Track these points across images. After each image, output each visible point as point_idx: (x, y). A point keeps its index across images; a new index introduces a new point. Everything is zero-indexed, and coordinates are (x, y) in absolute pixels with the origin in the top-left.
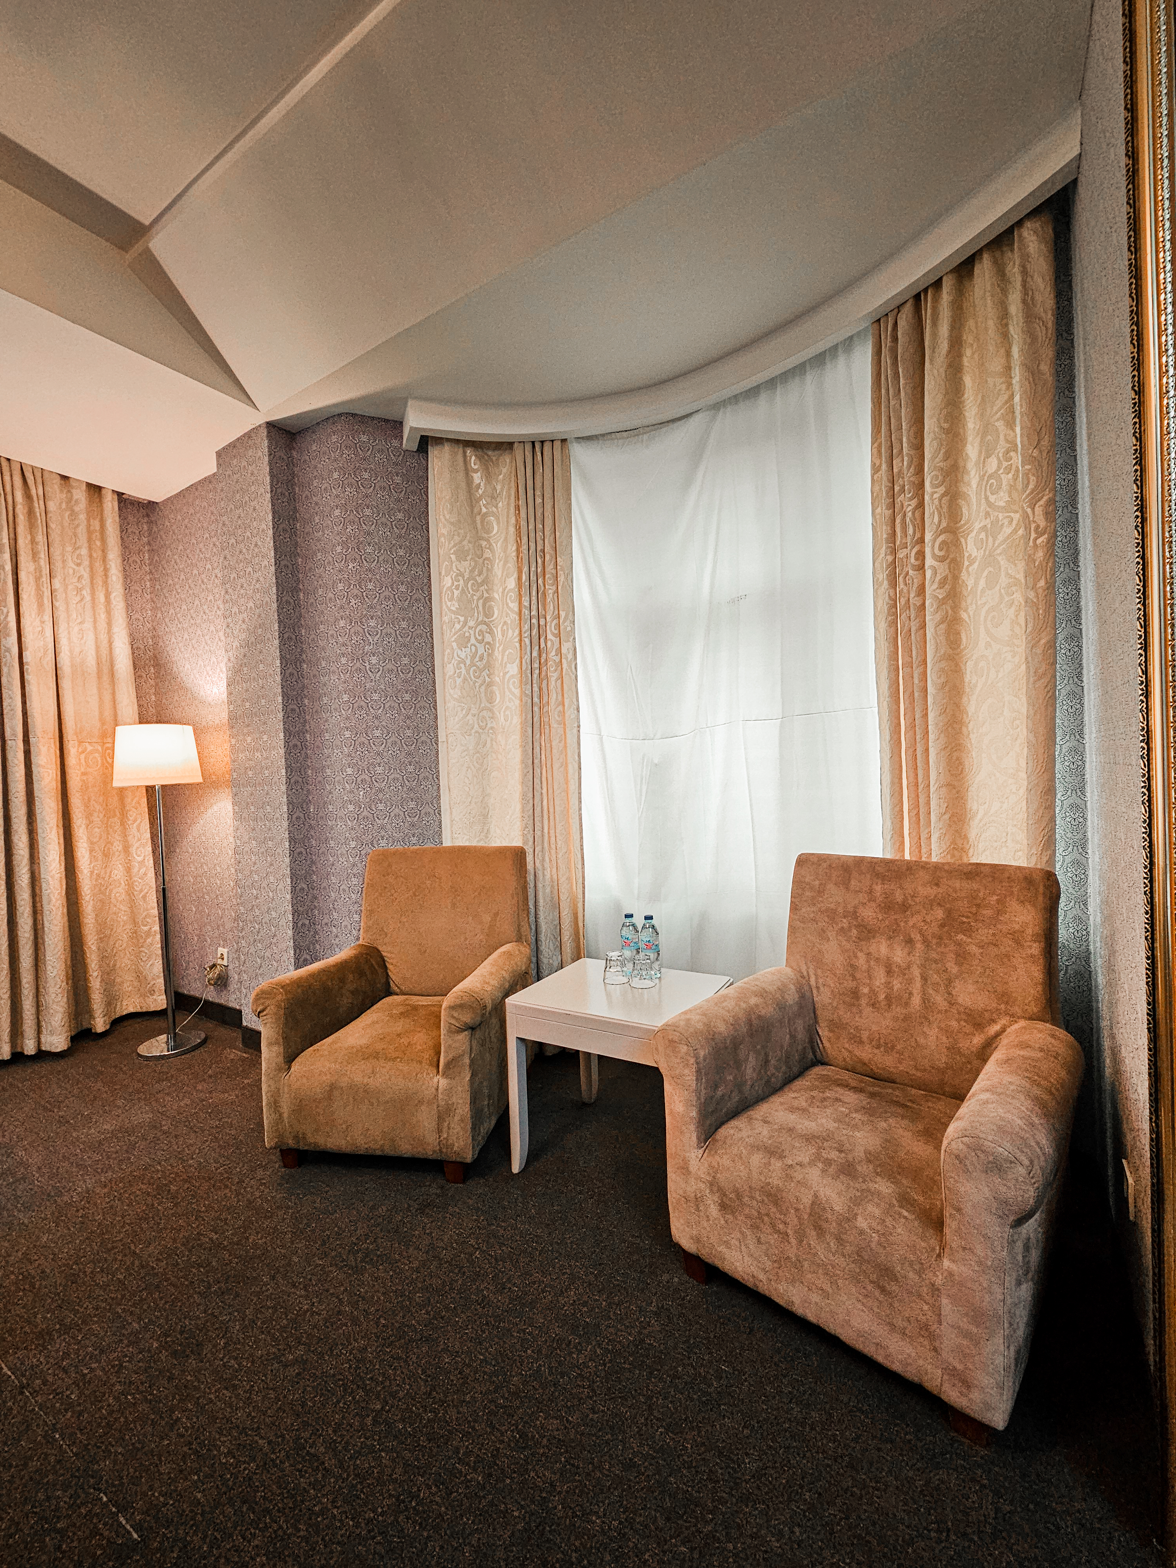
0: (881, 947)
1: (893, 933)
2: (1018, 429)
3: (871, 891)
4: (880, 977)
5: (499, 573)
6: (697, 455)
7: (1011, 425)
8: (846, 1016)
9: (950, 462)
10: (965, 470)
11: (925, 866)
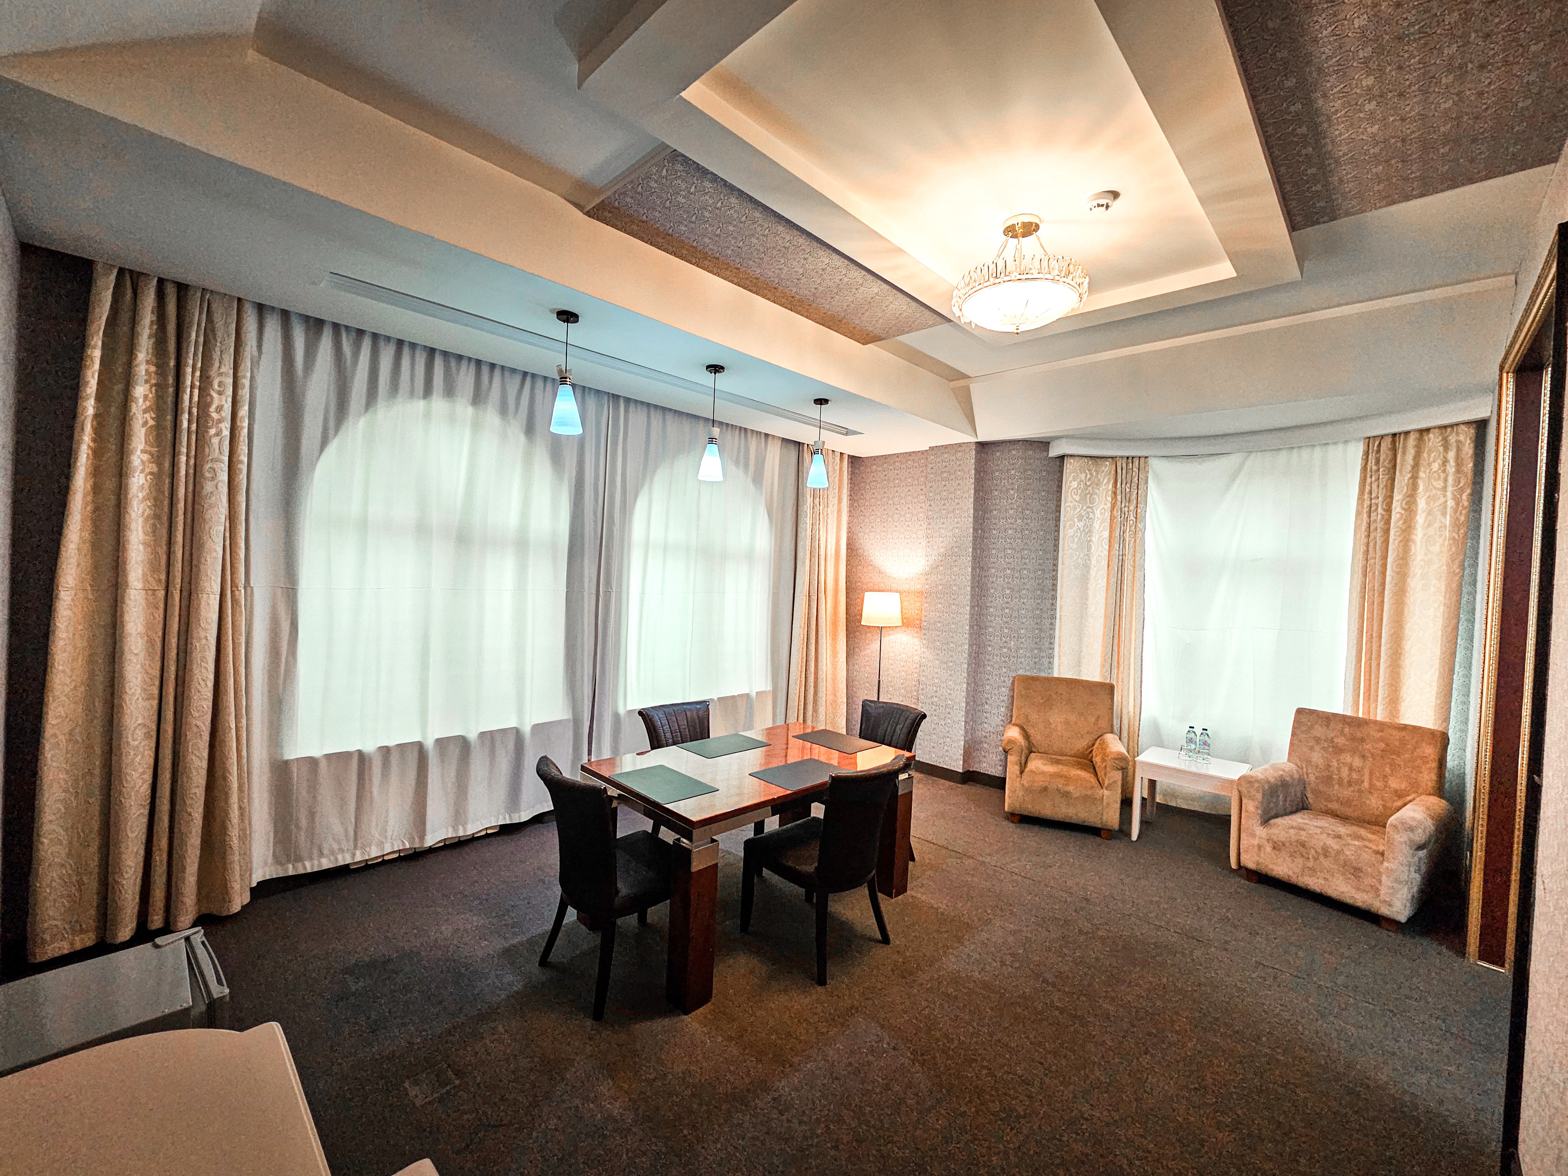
0: (1347, 758)
1: (1354, 752)
2: (1448, 517)
3: (1342, 731)
4: (1345, 772)
5: (1097, 527)
6: (1235, 475)
7: (1444, 514)
8: (1321, 787)
9: (1407, 525)
10: (1415, 528)
11: (1375, 722)
